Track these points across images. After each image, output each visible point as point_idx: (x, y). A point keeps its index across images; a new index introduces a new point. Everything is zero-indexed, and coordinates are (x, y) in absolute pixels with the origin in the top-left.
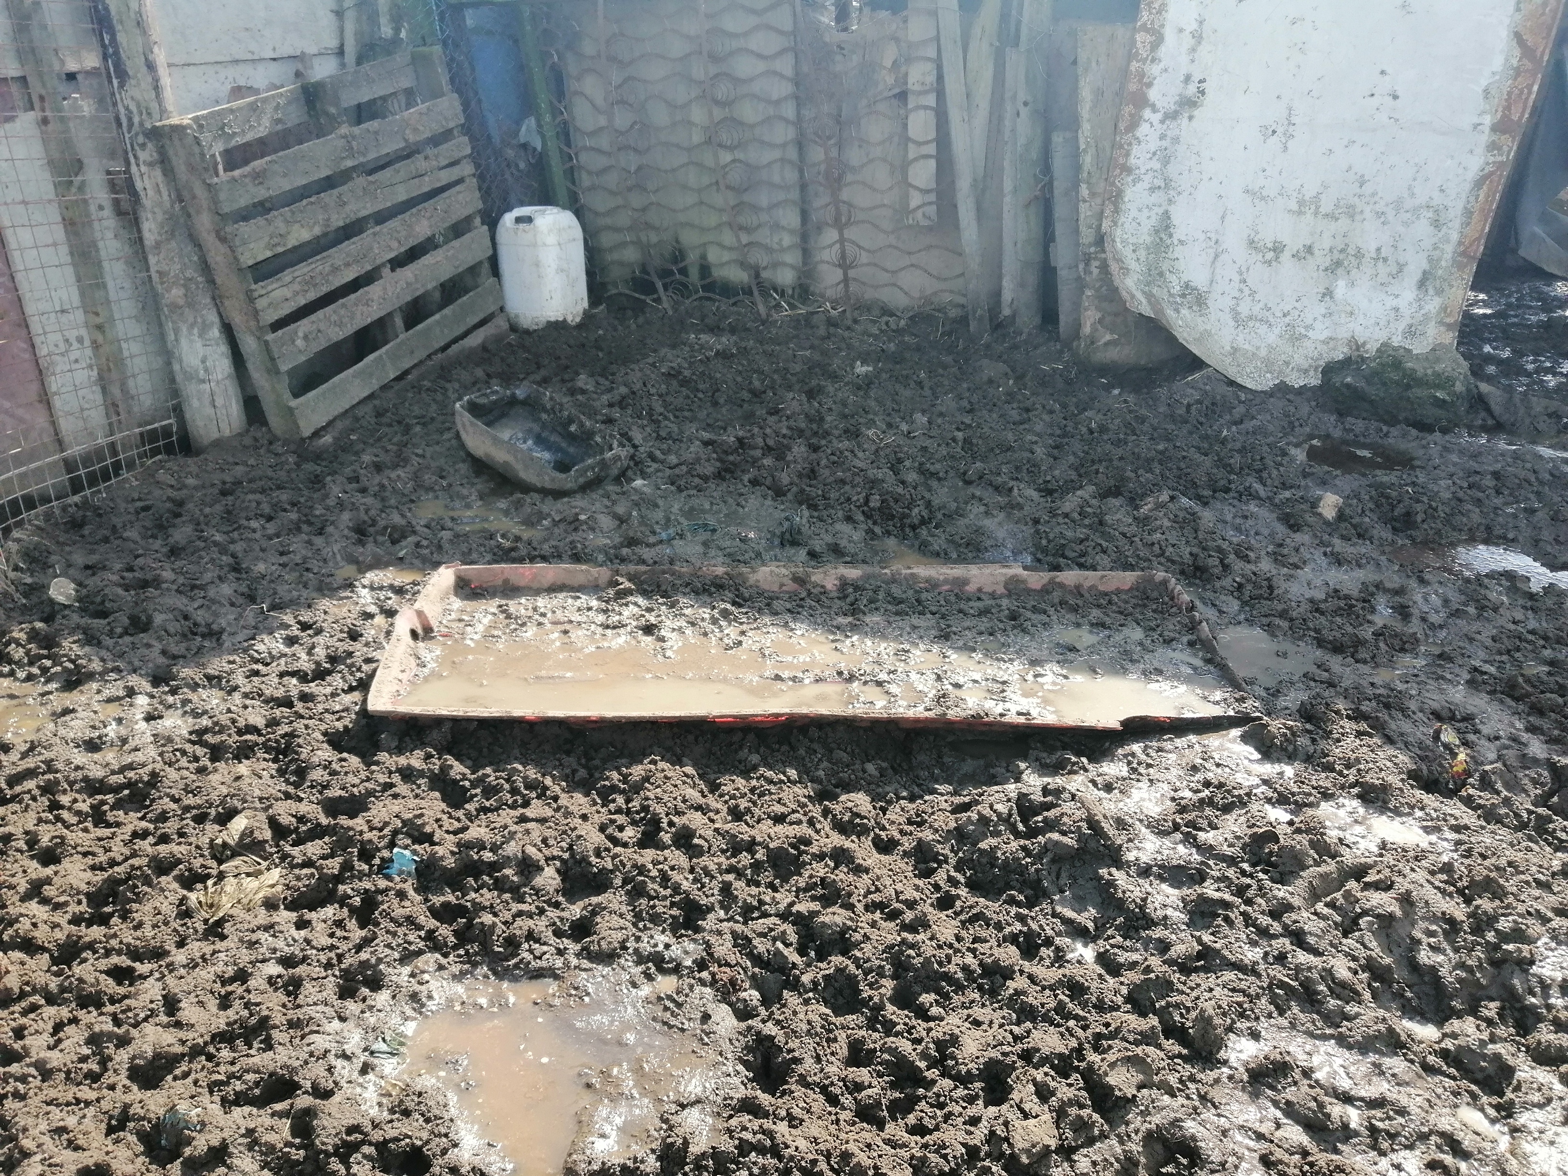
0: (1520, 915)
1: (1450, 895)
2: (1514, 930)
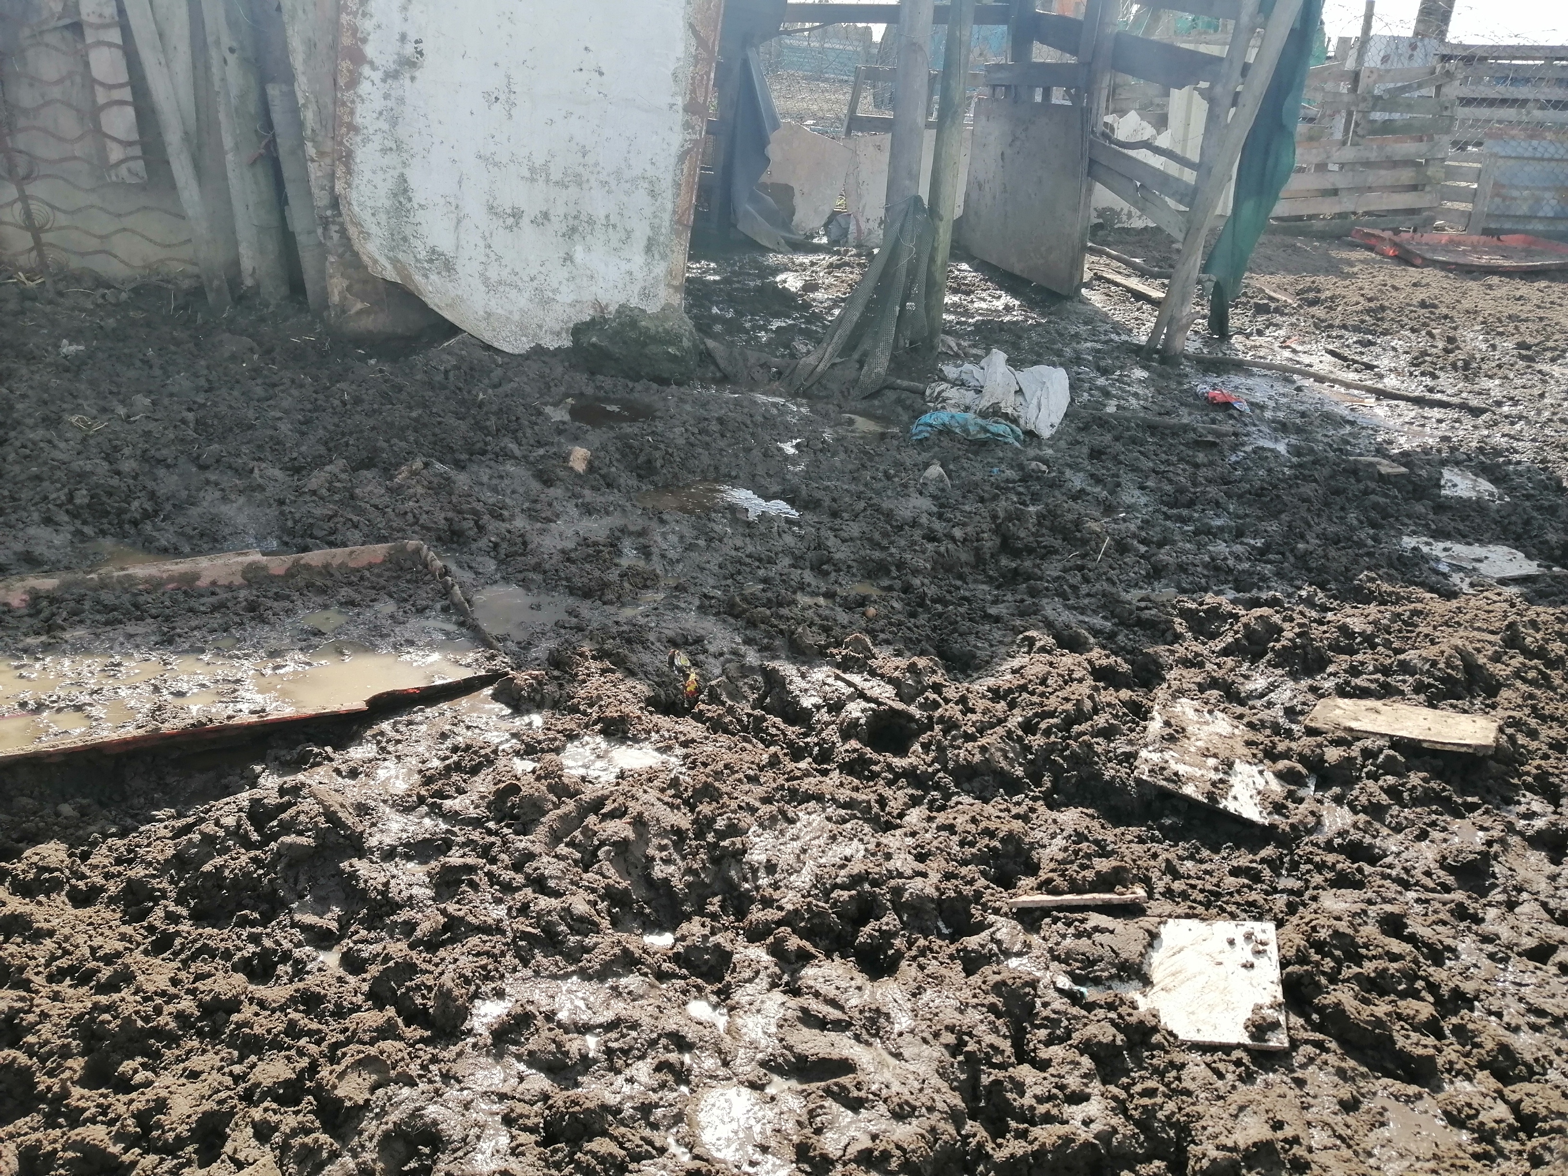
0: (734, 812)
1: (678, 808)
2: (728, 826)
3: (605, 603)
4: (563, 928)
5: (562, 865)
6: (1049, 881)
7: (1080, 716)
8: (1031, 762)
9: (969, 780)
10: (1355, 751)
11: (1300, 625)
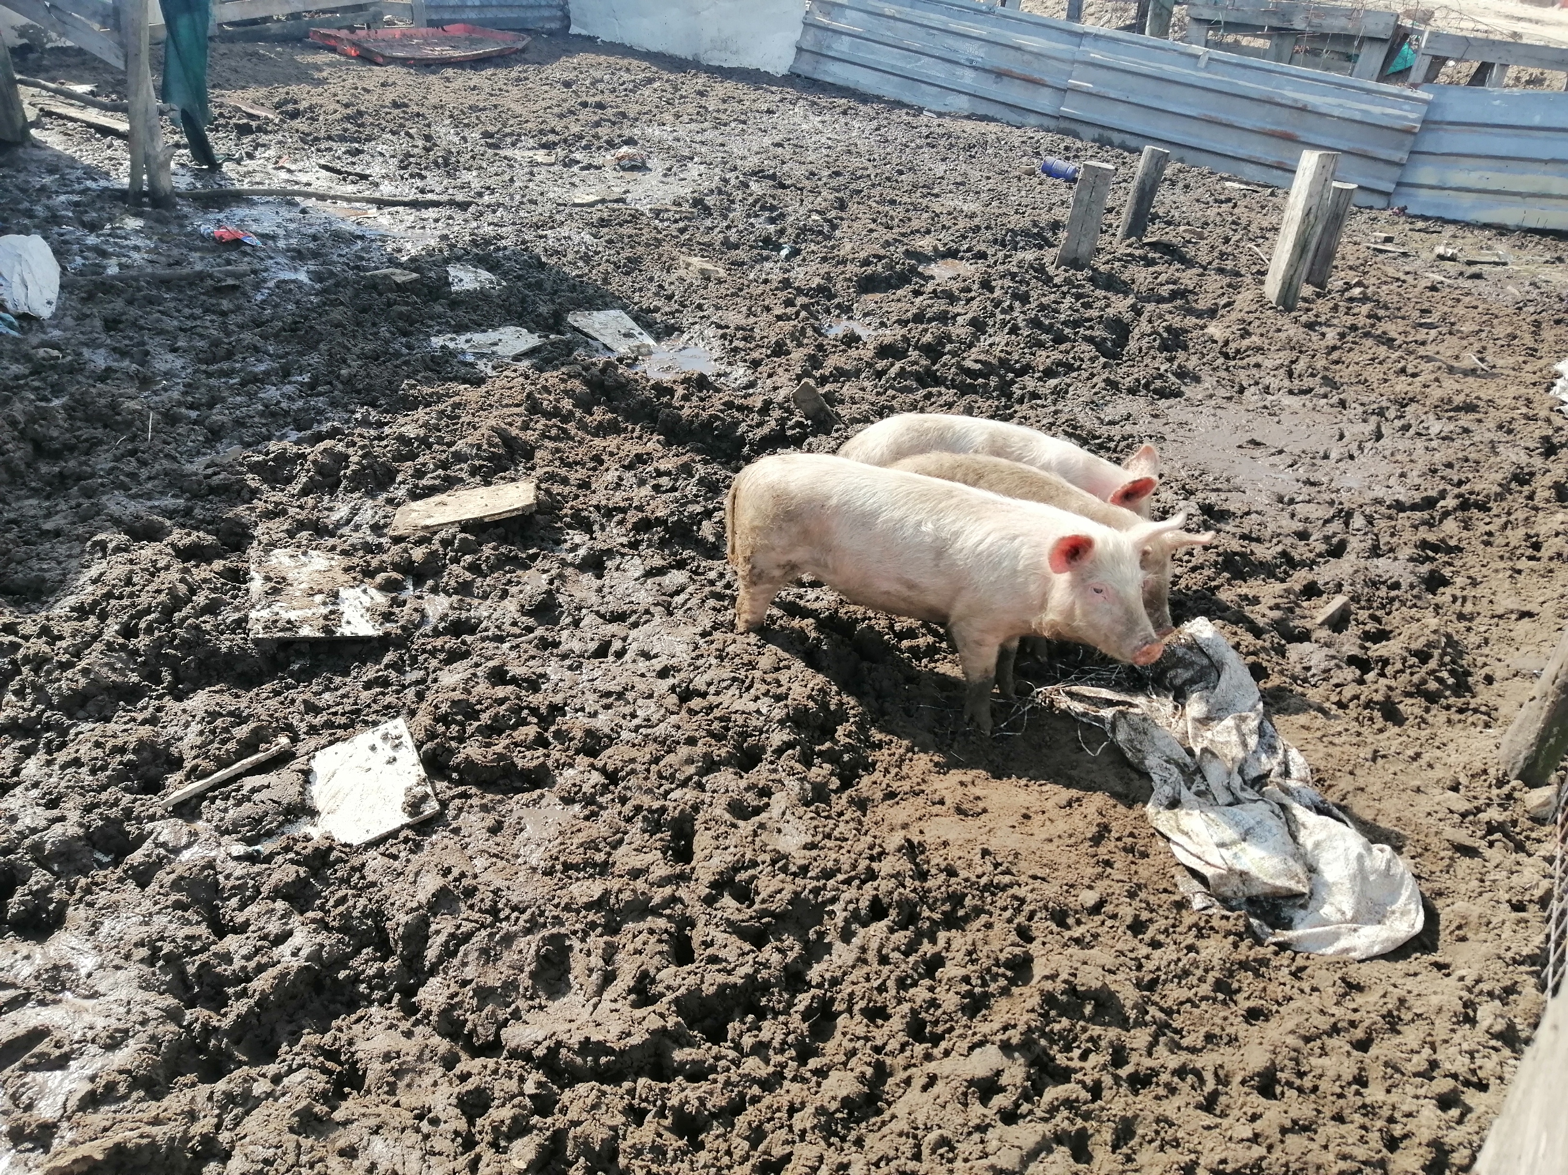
6: (194, 769)
7: (177, 602)
8: (144, 663)
9: (82, 706)
10: (436, 545)
11: (362, 447)
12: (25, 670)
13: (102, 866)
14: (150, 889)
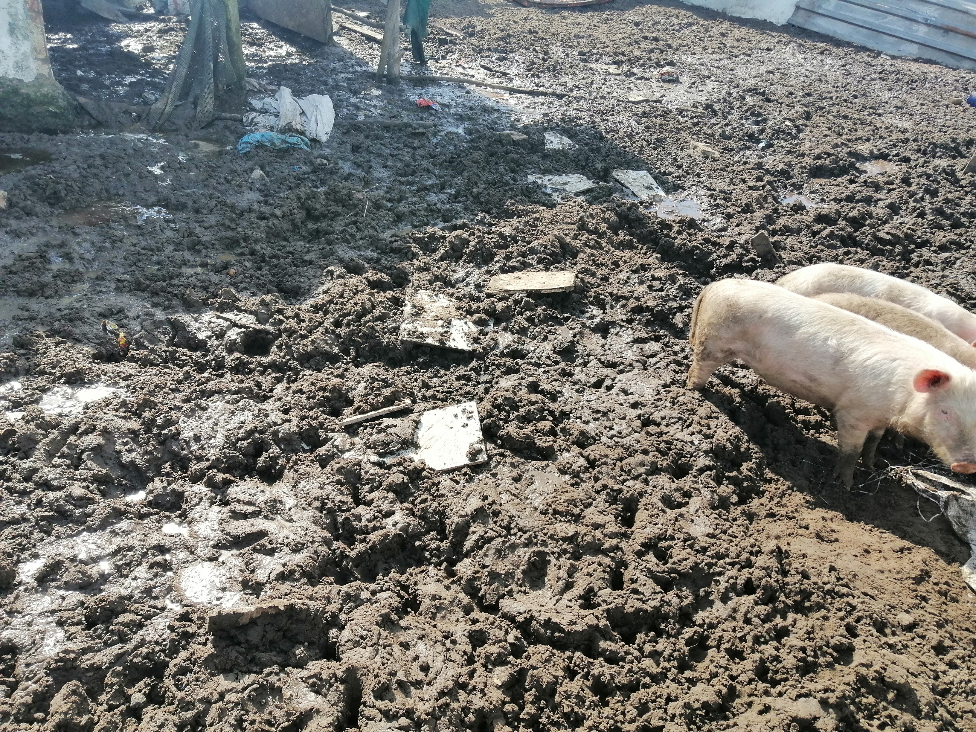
0: (167, 412)
1: (130, 418)
2: (165, 422)
3: (47, 298)
4: (69, 507)
5: (59, 470)
6: (359, 407)
7: (365, 312)
8: (342, 343)
9: (308, 361)
10: (510, 302)
11: (478, 237)
12: (284, 335)
13: (305, 451)
14: (327, 469)
